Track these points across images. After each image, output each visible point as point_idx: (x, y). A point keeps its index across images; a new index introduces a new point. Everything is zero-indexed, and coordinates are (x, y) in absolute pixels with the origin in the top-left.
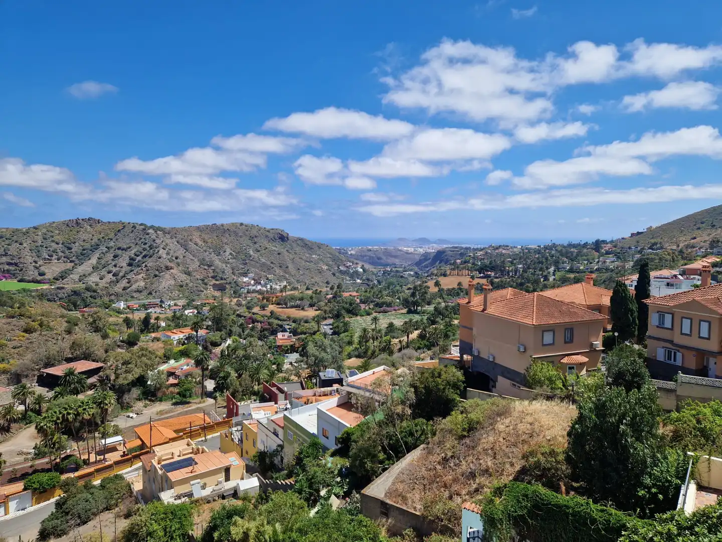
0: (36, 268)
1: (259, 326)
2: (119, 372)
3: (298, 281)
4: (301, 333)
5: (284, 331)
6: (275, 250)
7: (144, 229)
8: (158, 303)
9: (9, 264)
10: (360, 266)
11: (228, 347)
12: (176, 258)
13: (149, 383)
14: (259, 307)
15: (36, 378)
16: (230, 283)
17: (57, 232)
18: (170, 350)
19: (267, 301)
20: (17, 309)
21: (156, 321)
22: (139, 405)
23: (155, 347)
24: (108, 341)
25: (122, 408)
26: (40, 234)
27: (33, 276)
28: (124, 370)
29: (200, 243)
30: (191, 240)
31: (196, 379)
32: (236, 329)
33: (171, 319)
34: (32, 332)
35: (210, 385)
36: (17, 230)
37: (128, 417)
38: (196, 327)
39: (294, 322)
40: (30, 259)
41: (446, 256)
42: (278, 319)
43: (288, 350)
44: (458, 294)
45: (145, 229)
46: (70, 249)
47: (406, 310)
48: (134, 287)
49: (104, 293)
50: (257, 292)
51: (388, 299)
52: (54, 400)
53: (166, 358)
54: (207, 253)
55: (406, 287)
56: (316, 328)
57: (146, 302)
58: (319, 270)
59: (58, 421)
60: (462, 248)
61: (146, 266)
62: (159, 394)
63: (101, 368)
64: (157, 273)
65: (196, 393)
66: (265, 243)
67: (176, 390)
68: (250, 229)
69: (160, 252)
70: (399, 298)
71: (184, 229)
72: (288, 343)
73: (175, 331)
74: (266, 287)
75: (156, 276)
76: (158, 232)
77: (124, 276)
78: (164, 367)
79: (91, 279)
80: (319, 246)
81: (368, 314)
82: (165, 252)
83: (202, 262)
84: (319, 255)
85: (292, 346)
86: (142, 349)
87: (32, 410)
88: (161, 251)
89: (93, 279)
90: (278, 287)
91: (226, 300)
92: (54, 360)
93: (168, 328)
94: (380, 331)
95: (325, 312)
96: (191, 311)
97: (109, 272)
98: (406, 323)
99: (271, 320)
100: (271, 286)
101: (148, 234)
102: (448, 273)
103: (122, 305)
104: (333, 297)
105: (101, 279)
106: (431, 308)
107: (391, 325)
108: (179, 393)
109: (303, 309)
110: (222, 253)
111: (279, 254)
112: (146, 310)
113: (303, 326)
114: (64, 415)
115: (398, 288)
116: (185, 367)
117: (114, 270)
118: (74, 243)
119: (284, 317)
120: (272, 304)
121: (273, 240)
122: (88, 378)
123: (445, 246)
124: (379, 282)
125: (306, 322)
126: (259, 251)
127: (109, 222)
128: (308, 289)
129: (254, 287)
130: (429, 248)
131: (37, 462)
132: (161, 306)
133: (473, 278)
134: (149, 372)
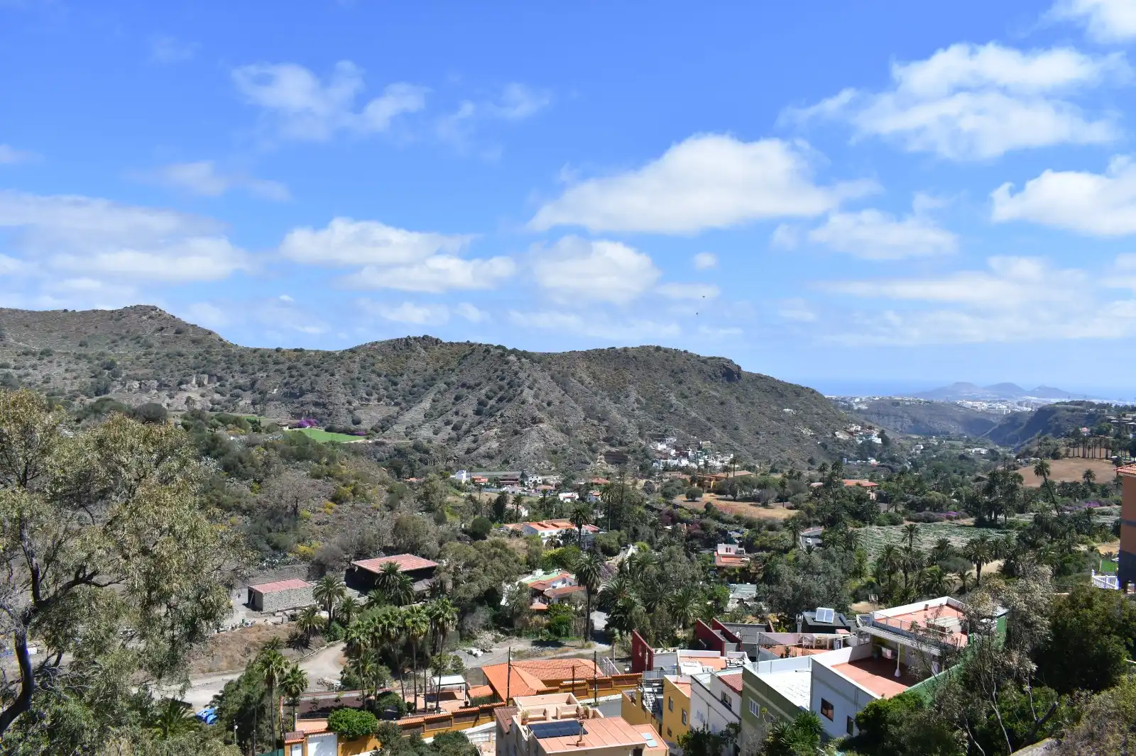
0: (350, 412)
1: (684, 528)
2: (461, 577)
3: (755, 456)
4: (762, 548)
5: (729, 541)
6: (716, 397)
7: (502, 355)
8: (518, 477)
9: (316, 404)
10: (876, 433)
11: (631, 558)
12: (549, 404)
13: (503, 602)
14: (684, 495)
15: (344, 573)
16: (634, 451)
17: (380, 358)
18: (537, 554)
19: (699, 485)
20: (324, 466)
21: (515, 506)
22: (488, 636)
23: (513, 545)
24: (443, 528)
25: (462, 638)
26: (357, 360)
27: (345, 424)
28: (467, 575)
29: (588, 380)
30: (573, 375)
31: (576, 607)
32: (645, 530)
33: (538, 506)
34: (341, 503)
35: (600, 620)
36: (329, 354)
37: (470, 653)
38: (579, 517)
39: (749, 526)
40: (343, 399)
41: (1057, 419)
42: (718, 518)
43: (736, 575)
44: (1084, 495)
45: (503, 352)
46: (395, 384)
47: (973, 519)
48: (482, 450)
49: (440, 455)
50: (682, 469)
51: (936, 496)
52: (368, 608)
53: (531, 566)
54: (598, 398)
55: (973, 477)
56: (790, 542)
57: (500, 474)
58: (795, 436)
59: (377, 634)
60: (1092, 405)
61: (502, 416)
62: (518, 624)
63: (434, 568)
64: (518, 428)
65: (576, 631)
66: (698, 383)
67: (545, 621)
68: (672, 358)
69: (524, 394)
70: (958, 496)
71: (563, 356)
72: (737, 564)
73: (544, 522)
74: (697, 463)
75: (516, 433)
76: (523, 360)
77: (468, 431)
78: (527, 580)
79: (423, 432)
80: (798, 391)
81: (894, 522)
82: (532, 392)
83: (590, 412)
84: (796, 409)
85: (742, 569)
86: (495, 544)
87: (338, 620)
88: (527, 391)
89: (425, 433)
90: (718, 464)
91: (629, 482)
92: (370, 548)
93: (533, 518)
94: (919, 554)
95: (809, 511)
96: (569, 494)
97: (447, 423)
98: (972, 543)
99: (704, 521)
100: (706, 462)
101: (507, 363)
102: (1063, 451)
103: (463, 477)
104: (824, 487)
105: (436, 433)
106: (1026, 519)
107: (943, 544)
108: (548, 627)
109: (765, 505)
110: (622, 398)
111: (722, 403)
112: (499, 487)
113: (766, 535)
114: (384, 626)
115: (955, 476)
116: (559, 585)
117: (455, 419)
118: (402, 375)
119: (729, 515)
120: (708, 492)
121: (712, 377)
122: (414, 581)
123: (1054, 401)
124: (915, 466)
125: (771, 528)
126: (686, 397)
127: (451, 344)
128: (773, 470)
129: (676, 462)
130: (1019, 404)
131: (346, 695)
132: (522, 483)
133: (1117, 463)
134: (504, 584)
